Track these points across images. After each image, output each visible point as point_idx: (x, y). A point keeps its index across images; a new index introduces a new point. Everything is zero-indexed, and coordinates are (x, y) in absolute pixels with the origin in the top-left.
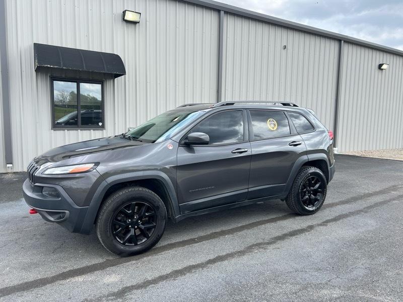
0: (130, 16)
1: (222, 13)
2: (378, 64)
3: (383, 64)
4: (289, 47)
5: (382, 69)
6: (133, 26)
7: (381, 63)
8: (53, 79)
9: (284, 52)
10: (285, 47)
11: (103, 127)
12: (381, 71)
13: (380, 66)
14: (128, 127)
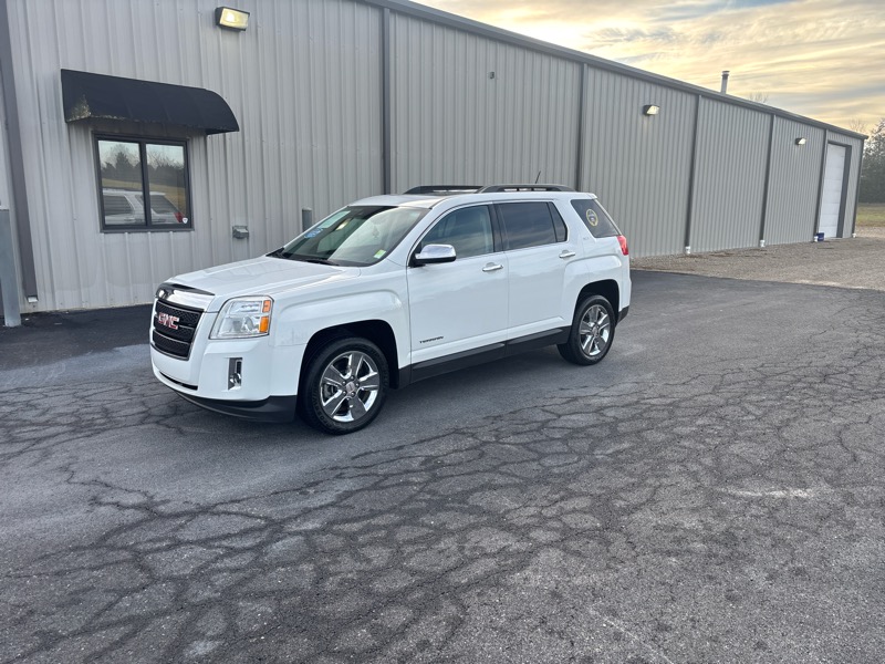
0: (229, 18)
1: (387, 11)
2: (641, 105)
3: (650, 106)
4: (500, 75)
5: (649, 115)
6: (233, 35)
7: (647, 104)
8: (99, 136)
9: (491, 83)
10: (493, 75)
11: (190, 226)
12: (646, 118)
13: (646, 108)
14: (232, 224)
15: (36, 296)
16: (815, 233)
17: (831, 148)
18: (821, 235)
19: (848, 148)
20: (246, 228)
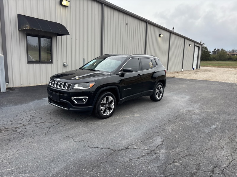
0: (64, 3)
1: (103, 5)
2: (159, 34)
4: (129, 24)
5: (160, 37)
10: (127, 24)
11: (52, 62)
13: (160, 35)
14: (63, 62)
15: (8, 83)
16: (193, 68)
17: (196, 47)
18: (194, 68)
19: (199, 47)
20: (67, 63)
